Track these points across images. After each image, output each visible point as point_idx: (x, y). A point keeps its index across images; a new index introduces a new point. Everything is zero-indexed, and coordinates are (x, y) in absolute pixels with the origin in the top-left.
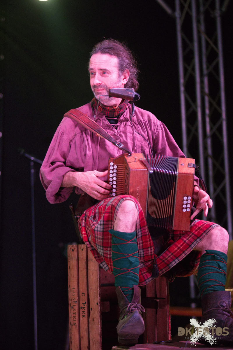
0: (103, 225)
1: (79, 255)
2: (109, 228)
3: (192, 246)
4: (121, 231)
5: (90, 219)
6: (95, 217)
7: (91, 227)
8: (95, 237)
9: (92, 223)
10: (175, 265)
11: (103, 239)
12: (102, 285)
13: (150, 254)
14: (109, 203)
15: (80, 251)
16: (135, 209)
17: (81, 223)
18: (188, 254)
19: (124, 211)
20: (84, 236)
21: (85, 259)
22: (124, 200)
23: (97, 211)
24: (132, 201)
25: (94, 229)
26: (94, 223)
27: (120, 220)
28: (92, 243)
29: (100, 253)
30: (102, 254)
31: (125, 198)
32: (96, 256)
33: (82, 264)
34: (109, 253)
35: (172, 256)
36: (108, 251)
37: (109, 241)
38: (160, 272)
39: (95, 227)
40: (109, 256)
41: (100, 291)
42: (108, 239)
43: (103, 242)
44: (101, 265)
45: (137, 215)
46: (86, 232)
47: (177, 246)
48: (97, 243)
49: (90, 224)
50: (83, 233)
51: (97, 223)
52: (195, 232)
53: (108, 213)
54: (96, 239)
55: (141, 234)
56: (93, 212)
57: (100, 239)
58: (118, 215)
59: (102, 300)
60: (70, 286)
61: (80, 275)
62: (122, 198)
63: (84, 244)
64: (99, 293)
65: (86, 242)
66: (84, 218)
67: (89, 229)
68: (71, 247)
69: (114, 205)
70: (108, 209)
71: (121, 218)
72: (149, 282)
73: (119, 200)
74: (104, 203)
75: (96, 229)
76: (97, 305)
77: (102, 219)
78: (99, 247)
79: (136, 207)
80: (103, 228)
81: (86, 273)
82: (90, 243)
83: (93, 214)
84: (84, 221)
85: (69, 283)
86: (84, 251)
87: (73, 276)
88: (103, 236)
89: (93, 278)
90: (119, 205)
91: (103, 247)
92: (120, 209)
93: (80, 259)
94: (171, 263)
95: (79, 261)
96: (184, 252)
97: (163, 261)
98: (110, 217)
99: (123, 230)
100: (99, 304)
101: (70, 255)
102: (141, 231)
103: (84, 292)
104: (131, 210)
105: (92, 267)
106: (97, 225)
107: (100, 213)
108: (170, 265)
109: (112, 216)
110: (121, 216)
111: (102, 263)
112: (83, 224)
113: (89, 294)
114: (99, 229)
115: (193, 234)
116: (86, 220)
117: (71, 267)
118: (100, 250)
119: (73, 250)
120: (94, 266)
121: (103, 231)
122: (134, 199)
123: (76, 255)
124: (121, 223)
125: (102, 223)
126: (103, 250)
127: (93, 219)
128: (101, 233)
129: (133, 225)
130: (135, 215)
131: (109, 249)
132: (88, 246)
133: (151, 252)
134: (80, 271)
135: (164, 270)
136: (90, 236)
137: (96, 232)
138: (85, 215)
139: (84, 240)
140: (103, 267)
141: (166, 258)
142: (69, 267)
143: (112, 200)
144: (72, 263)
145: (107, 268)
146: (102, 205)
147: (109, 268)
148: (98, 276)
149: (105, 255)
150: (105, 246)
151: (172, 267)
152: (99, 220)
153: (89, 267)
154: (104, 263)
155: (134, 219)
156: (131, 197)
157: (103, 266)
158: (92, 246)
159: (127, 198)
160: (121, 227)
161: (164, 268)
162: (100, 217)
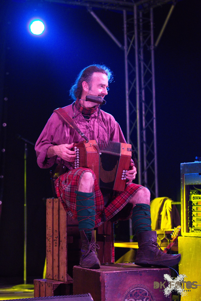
0: (71, 188)
1: (54, 205)
2: (74, 190)
3: (127, 200)
4: (83, 191)
5: (62, 183)
6: (66, 182)
7: (63, 188)
8: (65, 195)
9: (64, 186)
10: (116, 213)
11: (70, 197)
12: (68, 226)
13: (101, 208)
14: (76, 174)
15: (54, 202)
16: (93, 178)
17: (56, 184)
18: (125, 206)
19: (85, 179)
20: (57, 193)
21: (58, 208)
22: (85, 172)
23: (67, 178)
24: (91, 172)
25: (64, 190)
26: (65, 186)
27: (82, 185)
28: (63, 199)
29: (68, 205)
30: (69, 206)
31: (86, 171)
32: (65, 207)
33: (56, 212)
34: (73, 206)
35: (114, 207)
36: (72, 205)
37: (74, 199)
38: (107, 219)
39: (65, 189)
40: (73, 208)
41: (67, 229)
42: (73, 197)
43: (70, 199)
44: (68, 213)
45: (93, 182)
46: (59, 190)
47: (117, 201)
48: (66, 198)
49: (62, 187)
50: (57, 191)
51: (67, 186)
52: (129, 191)
53: (75, 180)
54: (66, 196)
55: (95, 196)
56: (65, 178)
57: (68, 196)
58: (81, 182)
59: (68, 236)
60: (47, 225)
61: (54, 219)
62: (84, 170)
63: (57, 198)
64: (66, 230)
65: (59, 197)
66: (58, 181)
67: (61, 189)
68: (49, 200)
69: (79, 175)
70: (75, 178)
71: (83, 184)
72: (100, 225)
73: (82, 172)
74: (72, 173)
75: (66, 190)
76: (65, 238)
77: (70, 184)
78: (68, 201)
79: (93, 176)
80: (70, 190)
81: (58, 217)
82: (61, 198)
83: (65, 180)
84: (58, 183)
85: (47, 224)
86: (58, 203)
87: (50, 219)
88: (70, 195)
89: (62, 221)
90: (82, 175)
91: (70, 202)
92: (82, 178)
93: (54, 208)
94: (114, 212)
95: (54, 210)
96: (122, 205)
97: (109, 211)
98: (75, 183)
99: (84, 191)
100: (66, 238)
101: (48, 205)
102: (95, 193)
103: (56, 230)
104: (89, 178)
105: (62, 213)
106: (66, 188)
107: (69, 180)
108: (114, 214)
109: (77, 183)
110: (83, 182)
111: (68, 212)
112: (58, 185)
113: (60, 232)
114: (68, 190)
115: (127, 192)
116: (59, 183)
117: (48, 213)
118: (68, 203)
119: (50, 202)
120: (63, 213)
121: (70, 192)
122: (92, 171)
123: (52, 205)
124: (83, 187)
125: (70, 186)
126: (70, 203)
127: (64, 183)
128: (69, 193)
129: (91, 188)
130: (92, 181)
131: (73, 203)
132: (61, 200)
133: (102, 208)
134: (54, 216)
135: (109, 217)
136: (61, 194)
137: (66, 192)
138: (59, 179)
139: (58, 196)
140: (69, 215)
141: (110, 208)
142: (47, 213)
143: (77, 172)
144: (49, 210)
145: (71, 215)
146: (70, 174)
147: (73, 215)
148: (66, 219)
149: (71, 207)
150: (71, 202)
151: (115, 215)
152: (68, 185)
153: (60, 213)
154: (70, 212)
155: (92, 184)
156: (90, 170)
157: (69, 213)
158: (63, 200)
159: (88, 171)
160: (83, 189)
161: (109, 216)
162: (69, 182)
